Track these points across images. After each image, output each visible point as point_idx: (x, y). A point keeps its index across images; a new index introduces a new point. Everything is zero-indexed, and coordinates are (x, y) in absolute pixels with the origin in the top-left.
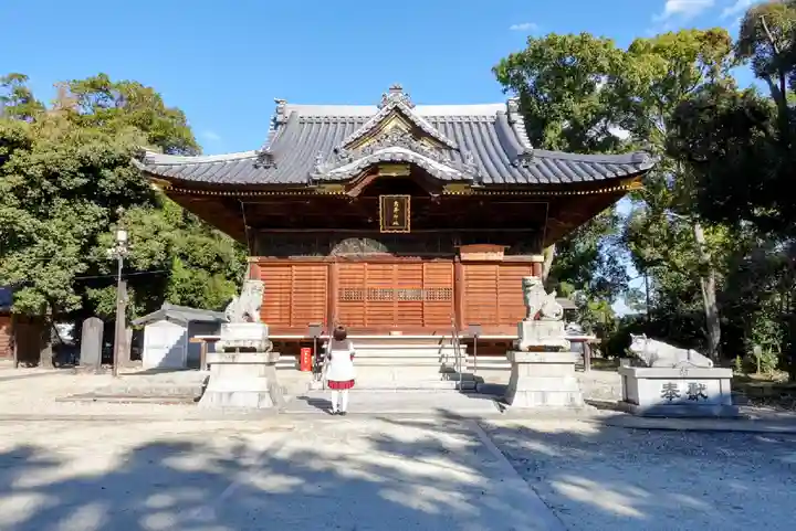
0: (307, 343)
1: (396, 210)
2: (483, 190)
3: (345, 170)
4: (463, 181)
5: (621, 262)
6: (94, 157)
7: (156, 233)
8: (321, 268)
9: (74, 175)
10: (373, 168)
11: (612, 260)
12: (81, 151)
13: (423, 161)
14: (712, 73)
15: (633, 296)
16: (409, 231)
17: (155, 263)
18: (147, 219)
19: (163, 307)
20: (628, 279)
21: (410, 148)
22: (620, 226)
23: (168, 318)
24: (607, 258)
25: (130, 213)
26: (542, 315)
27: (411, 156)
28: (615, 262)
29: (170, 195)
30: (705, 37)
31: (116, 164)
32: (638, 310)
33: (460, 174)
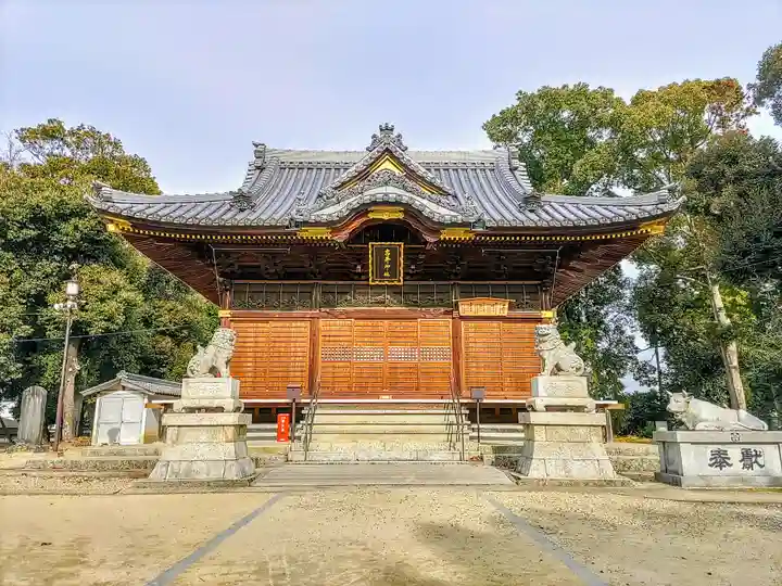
0: (285, 409)
1: (387, 259)
2: (486, 235)
3: (332, 211)
4: (464, 225)
5: (628, 332)
6: (47, 207)
7: (115, 292)
8: (303, 324)
9: (23, 226)
10: (362, 210)
11: (619, 330)
12: (34, 200)
13: (418, 202)
14: (723, 123)
15: (642, 371)
16: (402, 283)
17: (113, 327)
18: (104, 278)
19: (119, 376)
20: (637, 350)
21: (405, 188)
22: (628, 293)
23: (124, 388)
24: (613, 326)
25: (86, 270)
26: (559, 369)
27: (406, 197)
28: (622, 332)
29: (129, 237)
30: (713, 87)
31: (73, 214)
32: (649, 386)
33: (460, 217)
